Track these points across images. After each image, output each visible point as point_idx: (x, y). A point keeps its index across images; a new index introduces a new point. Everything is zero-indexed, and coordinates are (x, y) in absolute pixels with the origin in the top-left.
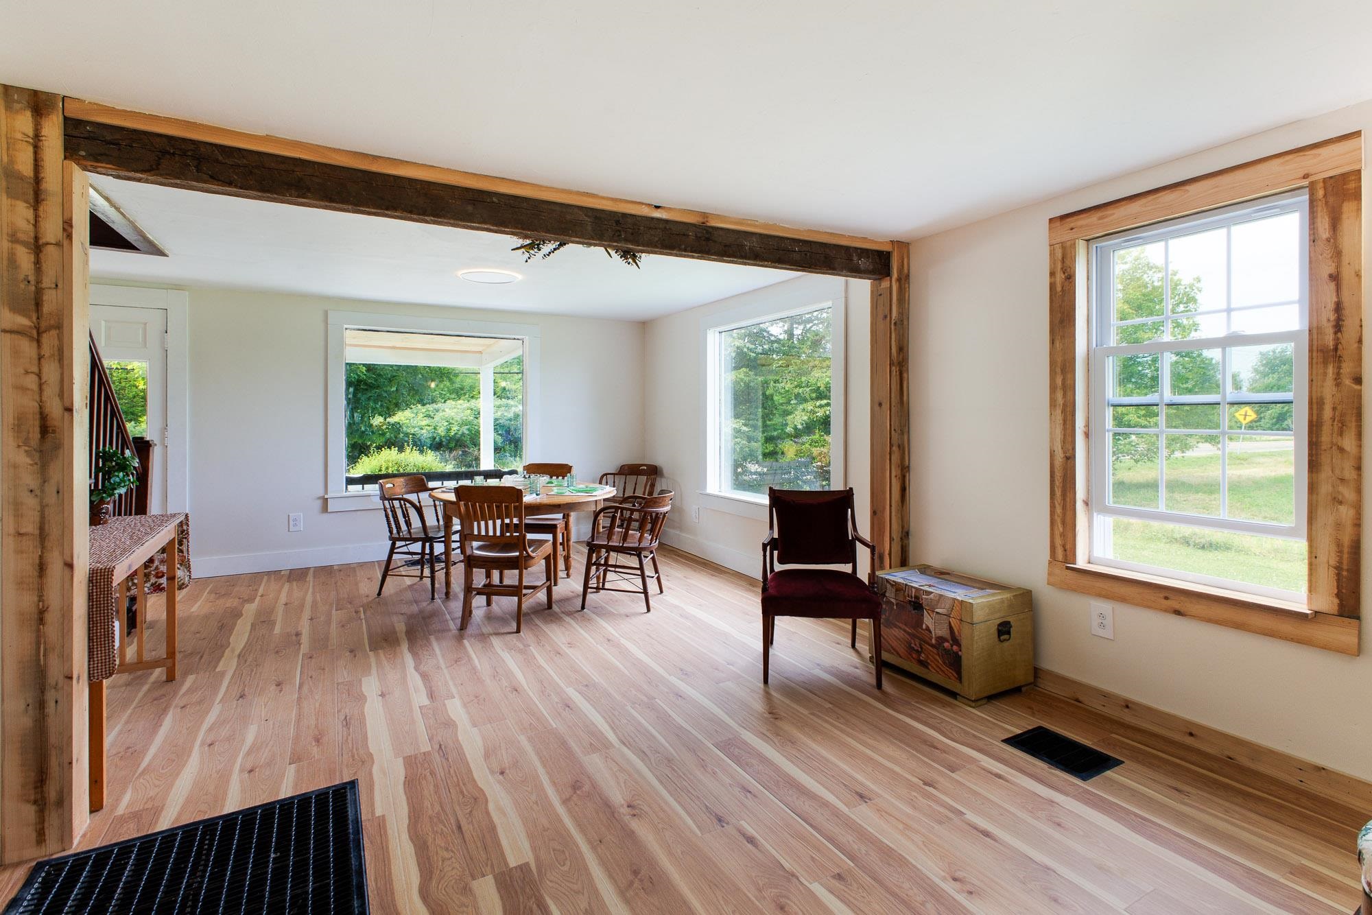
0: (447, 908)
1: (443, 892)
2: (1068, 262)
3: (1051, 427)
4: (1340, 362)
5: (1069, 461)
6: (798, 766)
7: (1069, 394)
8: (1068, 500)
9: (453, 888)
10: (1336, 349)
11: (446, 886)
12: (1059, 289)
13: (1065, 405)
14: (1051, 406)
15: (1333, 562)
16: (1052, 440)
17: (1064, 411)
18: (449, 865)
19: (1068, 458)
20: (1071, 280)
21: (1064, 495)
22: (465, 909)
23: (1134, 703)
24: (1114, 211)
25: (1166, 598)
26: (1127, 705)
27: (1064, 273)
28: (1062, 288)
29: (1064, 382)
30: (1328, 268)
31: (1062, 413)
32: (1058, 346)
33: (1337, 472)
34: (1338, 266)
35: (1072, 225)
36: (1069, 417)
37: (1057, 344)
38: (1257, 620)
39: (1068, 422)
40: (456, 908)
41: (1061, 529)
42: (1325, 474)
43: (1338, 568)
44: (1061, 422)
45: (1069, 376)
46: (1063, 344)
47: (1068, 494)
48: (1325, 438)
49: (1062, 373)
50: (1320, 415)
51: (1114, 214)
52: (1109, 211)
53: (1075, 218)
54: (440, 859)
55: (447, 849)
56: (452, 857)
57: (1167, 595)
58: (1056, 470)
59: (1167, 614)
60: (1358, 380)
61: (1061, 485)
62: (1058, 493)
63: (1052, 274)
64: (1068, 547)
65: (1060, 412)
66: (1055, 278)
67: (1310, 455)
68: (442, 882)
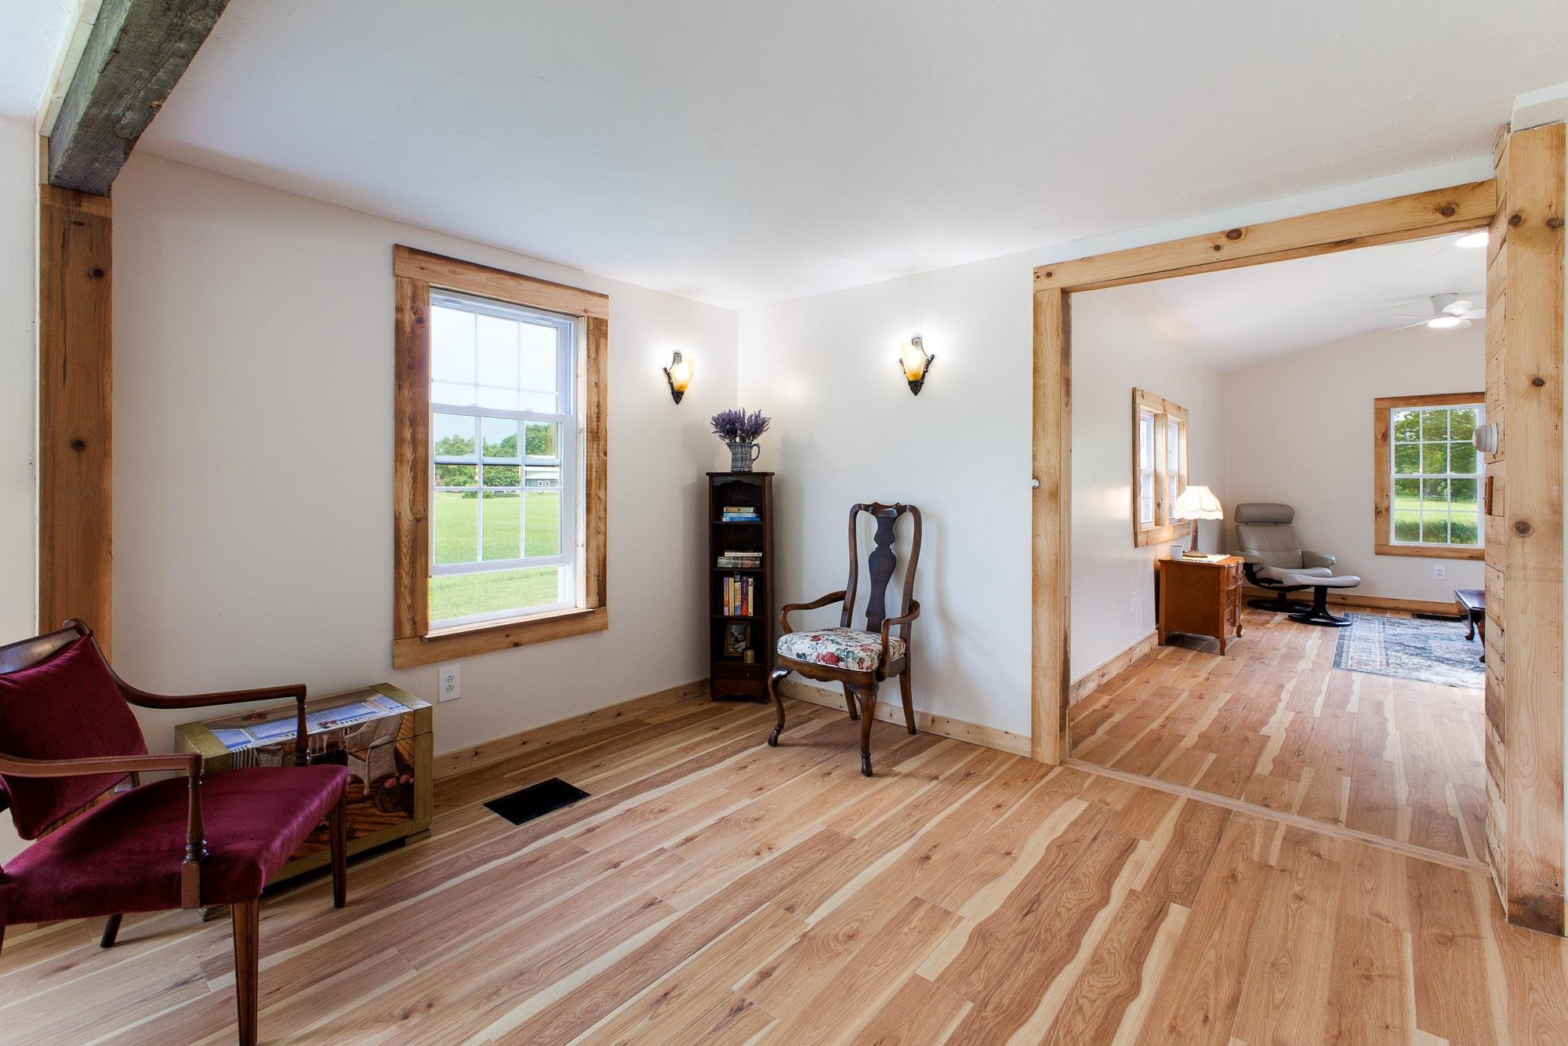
0: (1125, 962)
1: (1117, 976)
2: (419, 304)
3: (396, 487)
4: (599, 441)
5: (420, 524)
6: (589, 961)
7: (420, 449)
8: (418, 566)
9: (1106, 972)
10: (597, 432)
11: (1111, 977)
12: (408, 329)
13: (415, 461)
14: (396, 461)
15: (596, 573)
16: (397, 500)
17: (413, 468)
18: (1092, 992)
19: (418, 520)
20: (423, 325)
21: (413, 561)
22: (1111, 949)
23: (481, 747)
24: (464, 272)
25: (507, 636)
26: (477, 752)
27: (415, 314)
28: (412, 329)
29: (414, 436)
30: (594, 379)
31: (411, 470)
32: (406, 393)
33: (598, 514)
34: (598, 379)
35: (423, 265)
36: (420, 475)
37: (406, 392)
38: (563, 628)
39: (419, 480)
40: (1117, 956)
41: (409, 601)
42: (593, 515)
43: (598, 576)
44: (410, 480)
45: (420, 429)
46: (413, 393)
47: (419, 560)
48: (593, 491)
49: (411, 425)
50: (591, 475)
51: (463, 274)
52: (460, 269)
53: (426, 258)
54: (1096, 1005)
55: (1080, 1009)
56: (1083, 997)
57: (507, 633)
58: (403, 536)
59: (509, 649)
60: (605, 454)
61: (410, 551)
62: (406, 561)
63: (399, 309)
64: (418, 619)
65: (409, 469)
66: (403, 315)
67: (587, 503)
68: (1111, 984)
